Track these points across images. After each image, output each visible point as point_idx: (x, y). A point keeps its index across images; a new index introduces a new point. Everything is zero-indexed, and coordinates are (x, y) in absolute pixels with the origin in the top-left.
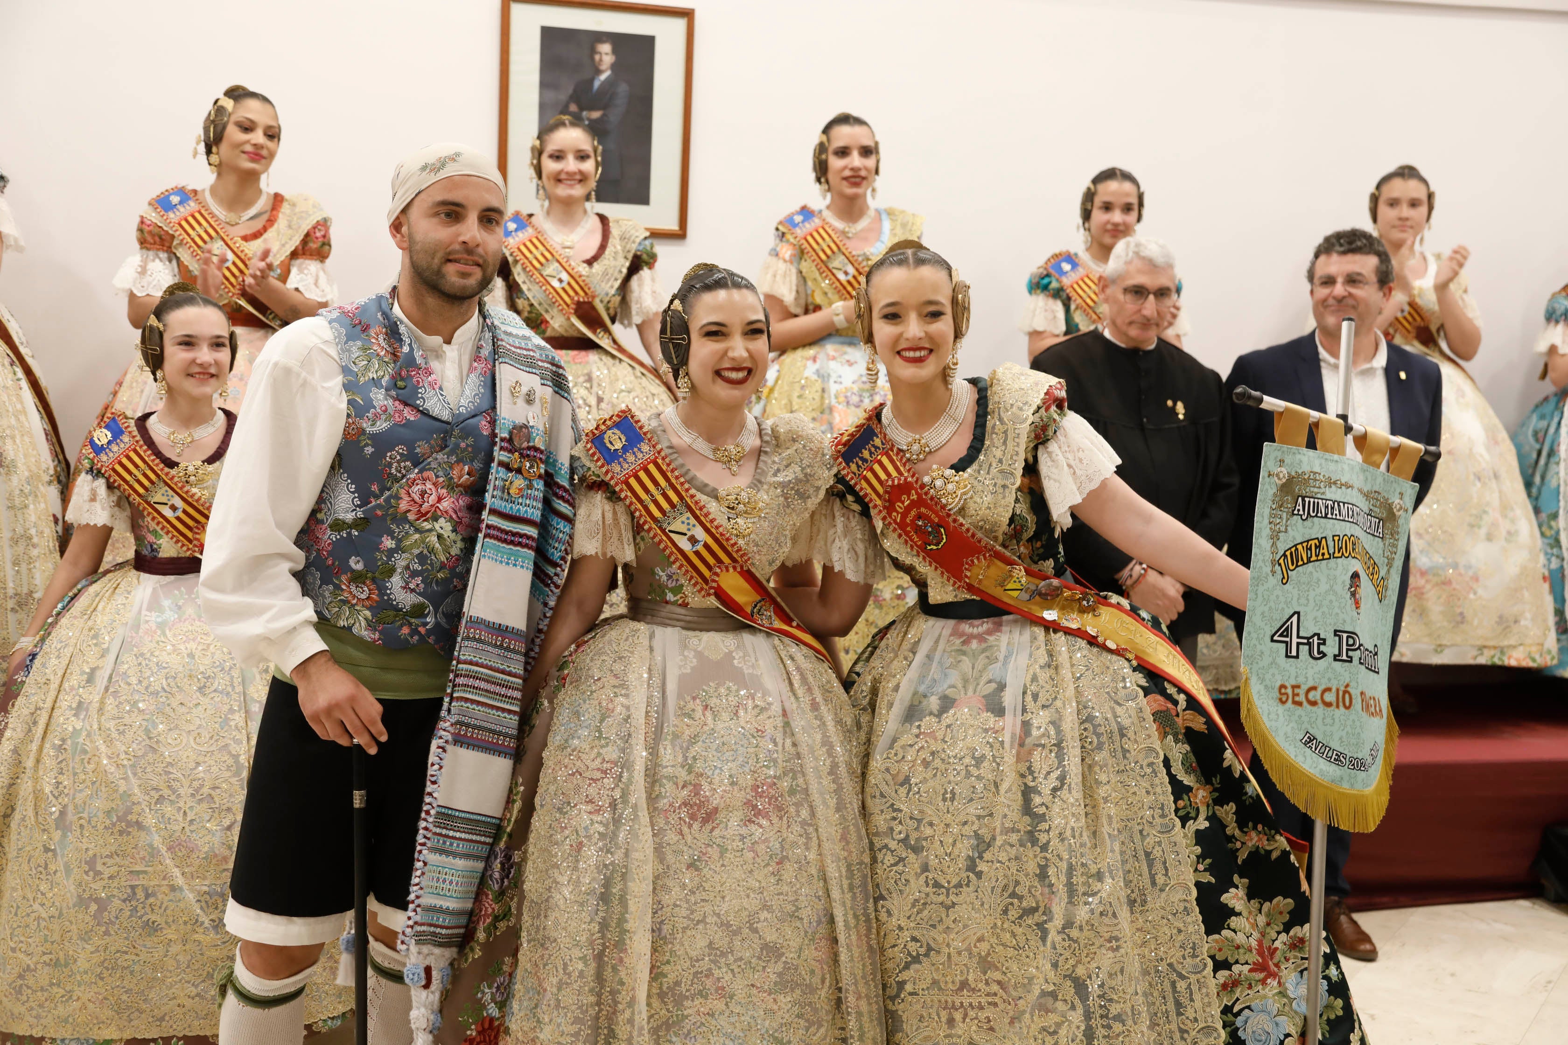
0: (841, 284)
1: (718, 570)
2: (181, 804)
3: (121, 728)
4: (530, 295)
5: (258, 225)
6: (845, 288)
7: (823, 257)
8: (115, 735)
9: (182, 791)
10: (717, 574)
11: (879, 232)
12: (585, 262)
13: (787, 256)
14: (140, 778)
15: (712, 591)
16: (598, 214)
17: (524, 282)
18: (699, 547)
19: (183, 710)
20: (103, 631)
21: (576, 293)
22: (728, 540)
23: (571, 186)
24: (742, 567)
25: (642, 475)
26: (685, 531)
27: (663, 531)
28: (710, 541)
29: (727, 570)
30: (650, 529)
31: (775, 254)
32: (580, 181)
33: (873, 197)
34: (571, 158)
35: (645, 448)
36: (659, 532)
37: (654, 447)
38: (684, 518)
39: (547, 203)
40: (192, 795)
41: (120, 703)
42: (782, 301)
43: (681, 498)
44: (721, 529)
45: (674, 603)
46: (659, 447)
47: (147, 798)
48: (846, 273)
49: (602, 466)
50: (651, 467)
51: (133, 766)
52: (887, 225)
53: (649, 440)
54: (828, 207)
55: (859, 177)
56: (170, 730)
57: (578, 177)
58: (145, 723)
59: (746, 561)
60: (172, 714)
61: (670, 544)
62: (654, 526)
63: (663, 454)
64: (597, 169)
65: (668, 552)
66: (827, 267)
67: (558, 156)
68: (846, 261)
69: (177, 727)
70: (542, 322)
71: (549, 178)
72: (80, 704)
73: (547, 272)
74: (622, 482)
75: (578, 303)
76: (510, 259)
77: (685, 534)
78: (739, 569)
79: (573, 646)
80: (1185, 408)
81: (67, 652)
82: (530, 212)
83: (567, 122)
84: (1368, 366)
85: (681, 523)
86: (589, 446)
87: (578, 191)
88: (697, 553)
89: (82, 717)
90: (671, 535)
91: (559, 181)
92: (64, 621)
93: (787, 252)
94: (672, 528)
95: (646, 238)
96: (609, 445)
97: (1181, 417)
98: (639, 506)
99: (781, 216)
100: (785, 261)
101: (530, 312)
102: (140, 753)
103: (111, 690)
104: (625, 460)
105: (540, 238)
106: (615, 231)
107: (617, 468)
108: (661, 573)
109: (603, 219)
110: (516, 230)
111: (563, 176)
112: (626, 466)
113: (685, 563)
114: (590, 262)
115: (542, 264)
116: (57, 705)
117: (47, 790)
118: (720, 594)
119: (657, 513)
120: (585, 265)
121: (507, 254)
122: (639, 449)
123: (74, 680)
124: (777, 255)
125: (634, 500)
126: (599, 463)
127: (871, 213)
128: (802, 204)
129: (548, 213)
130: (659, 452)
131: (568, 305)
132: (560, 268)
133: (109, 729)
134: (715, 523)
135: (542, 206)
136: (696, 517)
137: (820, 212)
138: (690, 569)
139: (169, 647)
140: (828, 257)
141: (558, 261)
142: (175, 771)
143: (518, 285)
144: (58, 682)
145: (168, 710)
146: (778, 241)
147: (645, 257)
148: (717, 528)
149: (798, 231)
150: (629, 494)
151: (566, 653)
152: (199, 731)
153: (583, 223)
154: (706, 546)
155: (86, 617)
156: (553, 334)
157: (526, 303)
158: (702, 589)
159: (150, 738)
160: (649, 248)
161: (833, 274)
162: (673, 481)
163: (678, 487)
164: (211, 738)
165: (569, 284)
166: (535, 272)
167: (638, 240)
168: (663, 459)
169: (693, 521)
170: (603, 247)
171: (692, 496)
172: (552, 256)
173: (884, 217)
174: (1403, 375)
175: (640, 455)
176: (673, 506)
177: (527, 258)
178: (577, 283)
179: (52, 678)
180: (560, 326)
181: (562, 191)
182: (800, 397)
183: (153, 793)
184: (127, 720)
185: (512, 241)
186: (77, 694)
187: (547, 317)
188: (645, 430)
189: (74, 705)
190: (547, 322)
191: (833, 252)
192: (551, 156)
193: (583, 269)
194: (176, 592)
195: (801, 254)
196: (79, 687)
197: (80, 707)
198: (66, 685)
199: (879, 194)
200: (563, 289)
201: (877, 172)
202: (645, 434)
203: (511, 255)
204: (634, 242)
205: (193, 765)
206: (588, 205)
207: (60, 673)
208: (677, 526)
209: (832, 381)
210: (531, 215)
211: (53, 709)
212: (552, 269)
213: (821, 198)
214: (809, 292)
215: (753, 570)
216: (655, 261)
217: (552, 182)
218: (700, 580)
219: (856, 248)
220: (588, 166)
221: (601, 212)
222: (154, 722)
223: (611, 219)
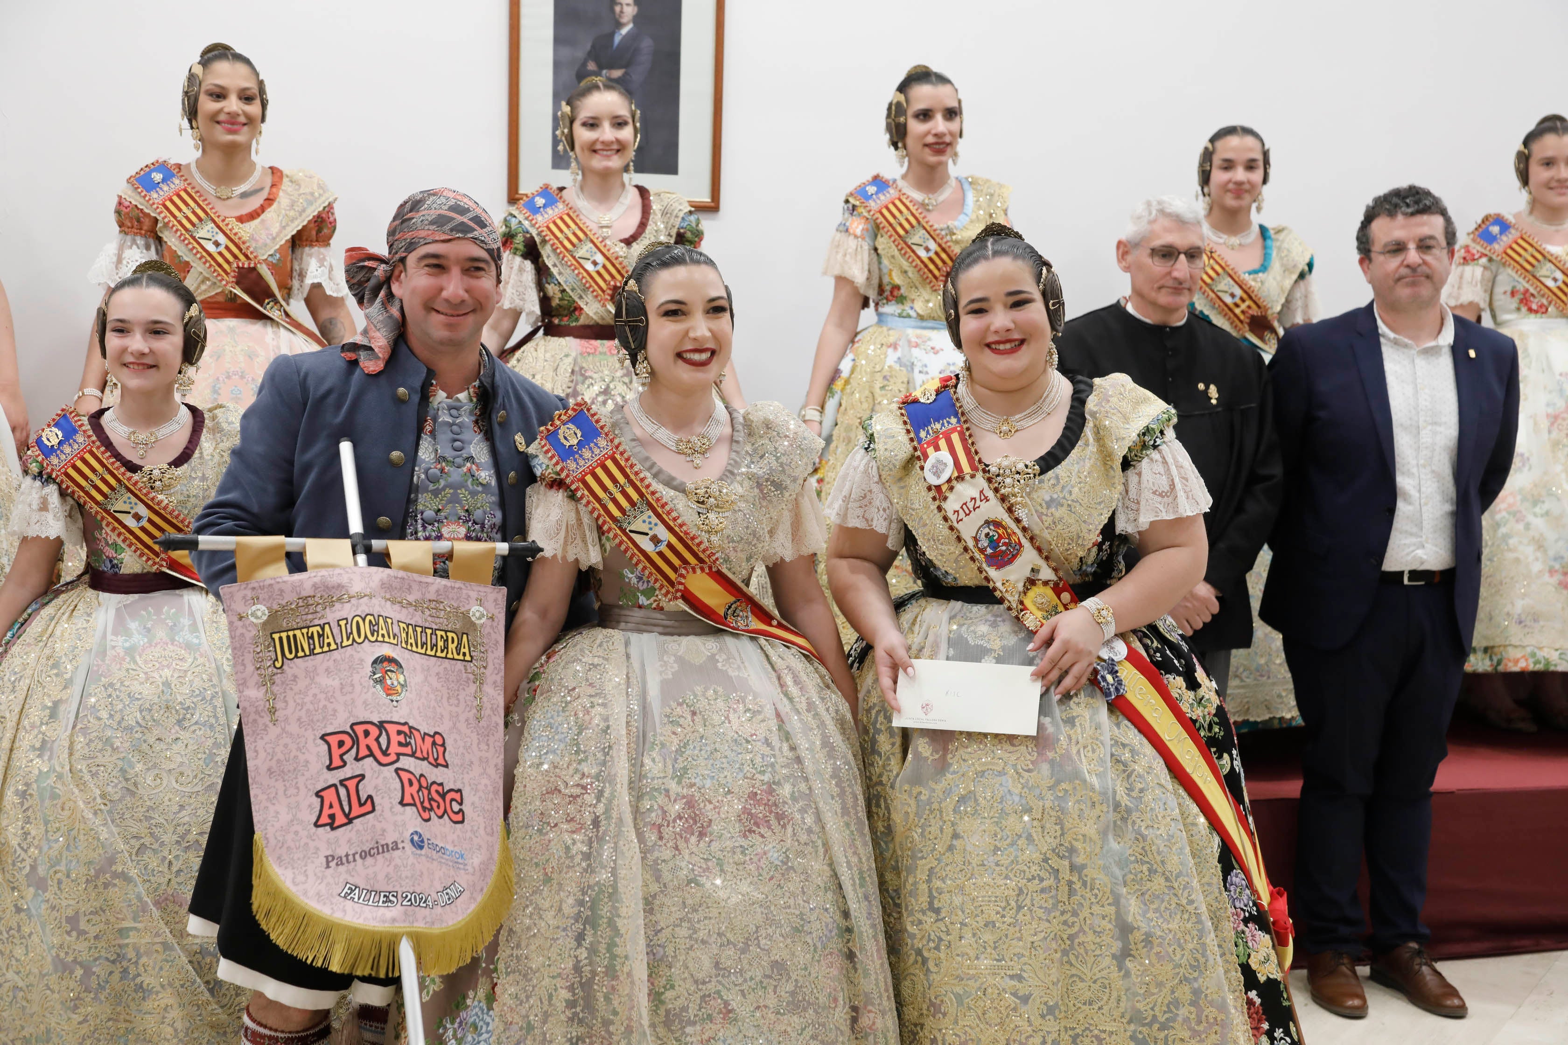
0: (922, 262)
1: (684, 572)
2: (166, 853)
3: (94, 769)
4: (561, 279)
5: (255, 203)
6: (926, 266)
7: (902, 232)
8: (87, 777)
9: (165, 838)
10: (682, 576)
11: (963, 201)
12: (622, 241)
13: (858, 232)
14: (118, 826)
15: (679, 594)
16: (637, 187)
17: (555, 265)
18: (663, 547)
19: (163, 746)
20: (64, 659)
21: (613, 277)
22: (693, 539)
23: (608, 157)
24: (710, 568)
25: (599, 471)
26: (647, 531)
27: (623, 531)
28: (674, 541)
29: (694, 571)
30: (610, 529)
31: (845, 229)
32: (618, 151)
33: (955, 163)
34: (606, 125)
35: (602, 442)
36: (619, 532)
37: (612, 441)
38: (645, 517)
39: (580, 177)
40: (178, 842)
41: (91, 741)
42: (853, 282)
43: (641, 495)
44: (685, 528)
45: (649, 607)
46: (616, 442)
47: (127, 847)
48: (927, 249)
49: (557, 463)
50: (609, 464)
51: (110, 812)
52: (970, 197)
53: (607, 435)
54: (904, 177)
55: (943, 143)
56: (148, 769)
57: (615, 147)
58: (120, 763)
59: (715, 562)
60: (150, 752)
61: (631, 545)
62: (613, 526)
63: (621, 449)
64: (636, 137)
65: (629, 554)
66: (906, 243)
67: (592, 124)
68: (927, 236)
69: (155, 766)
70: (575, 309)
71: (582, 149)
72: (44, 742)
73: (580, 253)
74: (579, 480)
75: (615, 288)
76: (538, 239)
77: (647, 534)
78: (707, 570)
79: (544, 658)
80: (1218, 391)
81: (23, 685)
82: (560, 185)
83: (601, 85)
84: (1432, 344)
85: (643, 521)
86: (543, 443)
87: (615, 162)
88: (661, 554)
89: (46, 758)
90: (632, 535)
91: (595, 151)
92: (15, 649)
93: (858, 226)
94: (633, 528)
95: (691, 212)
96: (563, 441)
97: (1214, 402)
98: (597, 505)
99: (851, 187)
100: (856, 237)
101: (561, 299)
102: (116, 797)
103: (79, 726)
104: (581, 456)
105: (572, 215)
106: (656, 207)
107: (572, 465)
108: (630, 575)
109: (643, 192)
110: (545, 206)
111: (598, 146)
112: (582, 462)
113: (648, 565)
114: (628, 242)
115: (574, 245)
116: (17, 745)
117: (14, 842)
118: (688, 597)
119: (616, 513)
120: (623, 245)
121: (534, 233)
122: (596, 444)
123: (35, 714)
124: (847, 230)
125: (591, 499)
126: (554, 460)
127: (953, 182)
128: (875, 174)
129: (582, 188)
130: (617, 447)
131: (603, 291)
132: (595, 249)
133: (81, 771)
134: (679, 521)
135: (575, 180)
136: (658, 516)
137: (895, 181)
138: (654, 571)
139: (142, 675)
140: (907, 232)
141: (592, 242)
142: (156, 816)
143: (548, 268)
144: (15, 719)
145: (145, 746)
146: (847, 215)
147: (689, 235)
148: (681, 526)
149: (872, 203)
150: (586, 492)
151: (537, 665)
152: (181, 769)
153: (621, 199)
154: (670, 546)
155: (41, 644)
156: (587, 323)
157: (557, 288)
158: (668, 592)
159: (127, 780)
160: (694, 225)
161: (913, 251)
162: (633, 477)
163: (638, 483)
164: (196, 777)
165: (604, 267)
166: (566, 252)
167: (681, 214)
168: (622, 454)
169: (654, 519)
170: (643, 225)
171: (653, 493)
172: (584, 236)
173: (966, 186)
174: (1472, 354)
175: (597, 451)
176: (633, 504)
177: (557, 238)
178: (614, 265)
179: (8, 715)
180: (596, 313)
181: (598, 163)
182: (883, 388)
183: (133, 842)
184: (100, 760)
185: (540, 219)
186: (40, 732)
187: (581, 304)
188: (601, 424)
189: (38, 745)
190: (581, 309)
191: (912, 227)
192: (584, 124)
193: (620, 249)
194: (144, 613)
195: (876, 230)
196: (42, 724)
197: (43, 748)
198: (26, 723)
199: (960, 160)
200: (598, 273)
201: (961, 136)
202: (602, 428)
203: (539, 234)
204: (677, 216)
205: (176, 808)
206: (626, 176)
207: (17, 710)
208: (638, 525)
209: (916, 371)
210: (561, 189)
211: (11, 750)
212: (584, 250)
213: (898, 165)
214: (885, 271)
215: (725, 571)
216: (701, 240)
217: (587, 153)
218: (665, 583)
219: (937, 221)
220: (627, 133)
221: (640, 184)
222: (129, 762)
223: (652, 193)
